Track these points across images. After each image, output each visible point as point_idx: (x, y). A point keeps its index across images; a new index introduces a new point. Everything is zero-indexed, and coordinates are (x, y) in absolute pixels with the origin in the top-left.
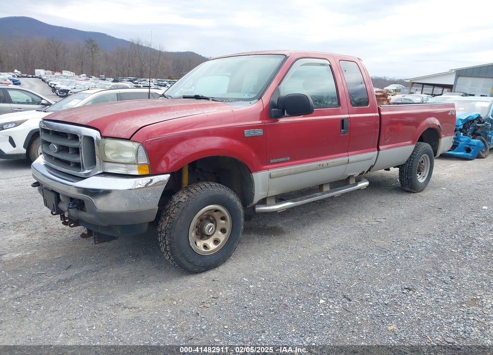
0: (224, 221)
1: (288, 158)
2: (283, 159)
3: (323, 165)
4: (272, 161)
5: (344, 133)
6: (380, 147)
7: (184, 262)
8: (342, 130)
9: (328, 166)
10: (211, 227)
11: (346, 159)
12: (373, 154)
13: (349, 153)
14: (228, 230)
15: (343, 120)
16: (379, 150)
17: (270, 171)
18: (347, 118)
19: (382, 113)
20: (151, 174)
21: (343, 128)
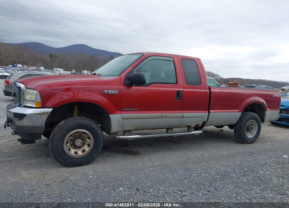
0: (89, 140)
1: (137, 109)
2: (132, 109)
3: (162, 116)
4: (124, 109)
5: (179, 99)
6: (211, 111)
7: (60, 159)
8: (177, 98)
9: (166, 117)
10: (79, 142)
11: (181, 114)
12: (205, 114)
13: (184, 111)
14: (92, 145)
15: (178, 92)
16: (209, 112)
17: (123, 115)
18: (182, 91)
19: (211, 90)
20: (42, 107)
21: (178, 96)
